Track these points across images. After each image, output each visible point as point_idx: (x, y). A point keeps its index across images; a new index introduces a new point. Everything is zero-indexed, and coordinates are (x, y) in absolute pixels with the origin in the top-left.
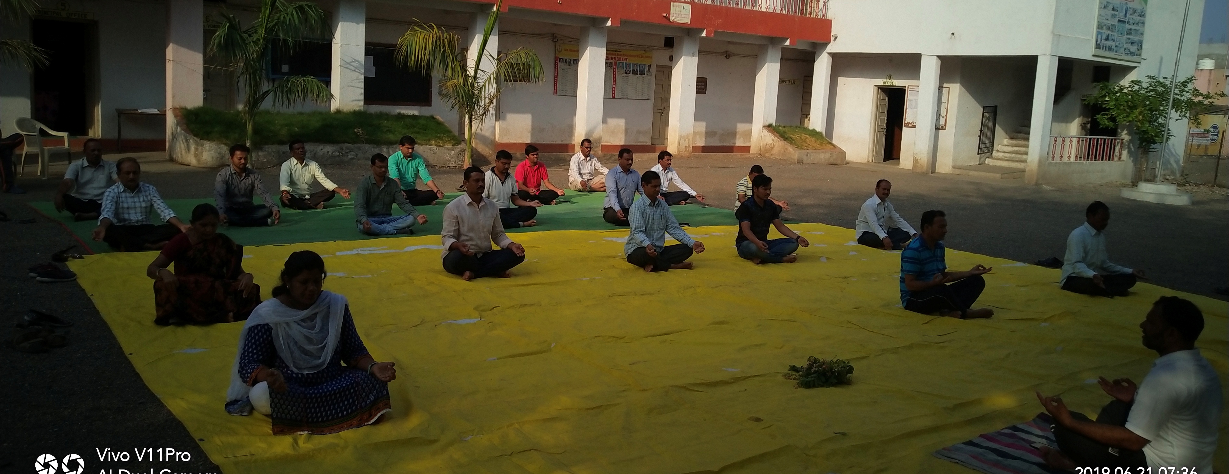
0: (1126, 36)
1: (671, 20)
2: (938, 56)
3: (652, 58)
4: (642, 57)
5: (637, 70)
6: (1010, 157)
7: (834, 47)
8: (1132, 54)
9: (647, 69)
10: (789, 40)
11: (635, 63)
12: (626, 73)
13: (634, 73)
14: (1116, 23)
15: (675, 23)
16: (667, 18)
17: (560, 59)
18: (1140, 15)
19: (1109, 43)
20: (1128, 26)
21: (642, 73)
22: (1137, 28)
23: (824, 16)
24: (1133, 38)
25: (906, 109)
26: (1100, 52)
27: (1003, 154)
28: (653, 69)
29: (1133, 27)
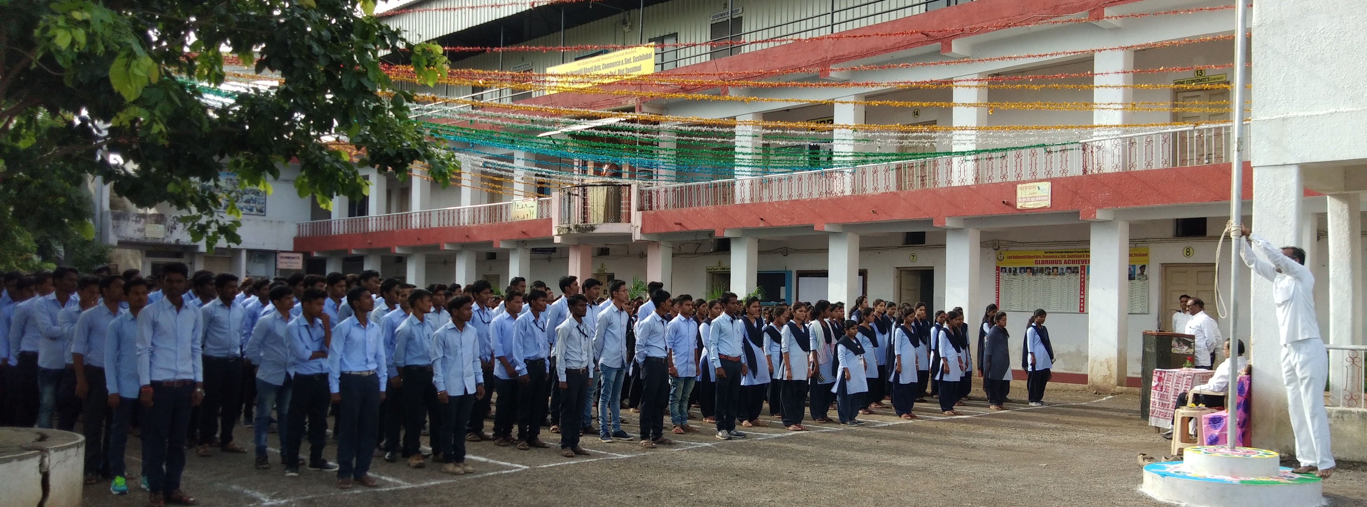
1: (1018, 208)
16: (1012, 206)
17: (1002, 268)
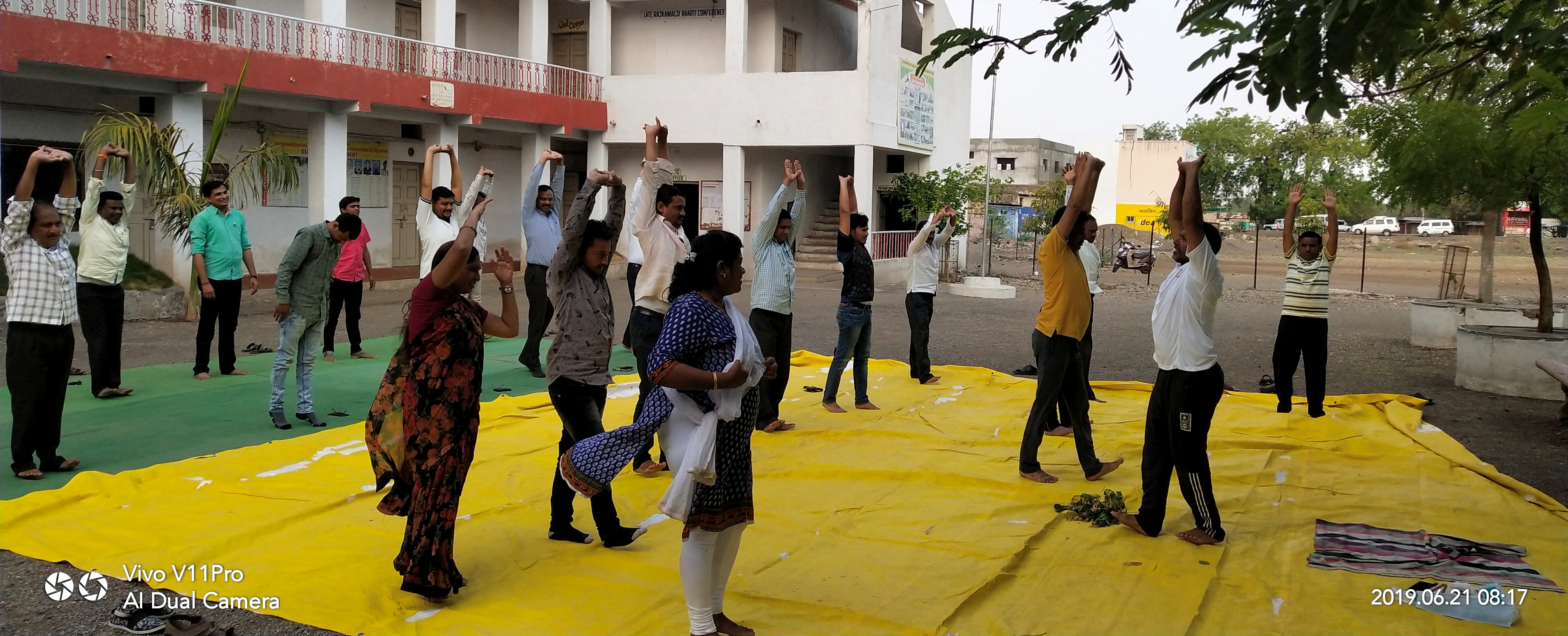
0: (921, 123)
1: (432, 104)
2: (742, 147)
3: (387, 151)
4: (376, 150)
5: (370, 169)
6: (815, 258)
7: (611, 137)
8: (926, 142)
9: (382, 167)
10: (563, 128)
11: (369, 159)
12: (356, 173)
13: (367, 172)
14: (913, 110)
15: (435, 107)
16: (426, 101)
18: (929, 101)
19: (910, 131)
20: (922, 113)
21: (377, 173)
22: (929, 115)
23: (597, 98)
24: (928, 125)
25: (702, 208)
26: (904, 141)
27: (807, 254)
28: (390, 167)
29: (926, 114)
